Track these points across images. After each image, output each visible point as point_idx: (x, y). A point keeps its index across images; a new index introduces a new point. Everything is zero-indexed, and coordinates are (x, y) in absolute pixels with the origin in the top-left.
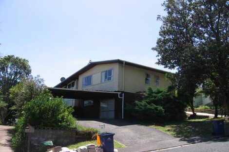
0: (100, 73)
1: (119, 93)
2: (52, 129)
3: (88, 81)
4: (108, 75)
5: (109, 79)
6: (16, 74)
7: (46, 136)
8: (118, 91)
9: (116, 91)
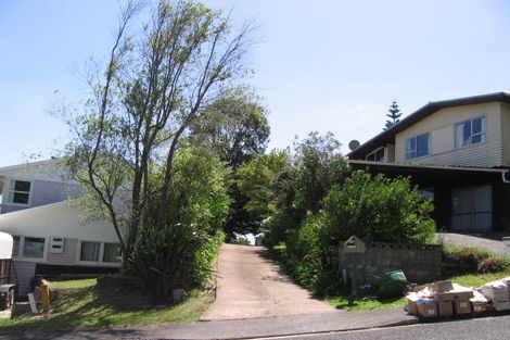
0: (452, 127)
1: (504, 171)
2: (392, 247)
3: (421, 145)
4: (472, 131)
5: (477, 139)
6: (239, 136)
7: (379, 261)
8: (501, 167)
9: (496, 167)
